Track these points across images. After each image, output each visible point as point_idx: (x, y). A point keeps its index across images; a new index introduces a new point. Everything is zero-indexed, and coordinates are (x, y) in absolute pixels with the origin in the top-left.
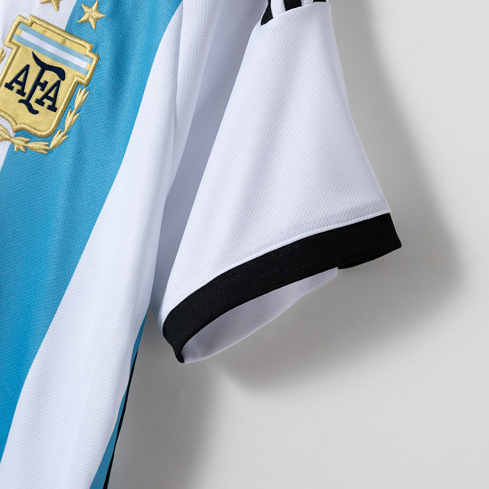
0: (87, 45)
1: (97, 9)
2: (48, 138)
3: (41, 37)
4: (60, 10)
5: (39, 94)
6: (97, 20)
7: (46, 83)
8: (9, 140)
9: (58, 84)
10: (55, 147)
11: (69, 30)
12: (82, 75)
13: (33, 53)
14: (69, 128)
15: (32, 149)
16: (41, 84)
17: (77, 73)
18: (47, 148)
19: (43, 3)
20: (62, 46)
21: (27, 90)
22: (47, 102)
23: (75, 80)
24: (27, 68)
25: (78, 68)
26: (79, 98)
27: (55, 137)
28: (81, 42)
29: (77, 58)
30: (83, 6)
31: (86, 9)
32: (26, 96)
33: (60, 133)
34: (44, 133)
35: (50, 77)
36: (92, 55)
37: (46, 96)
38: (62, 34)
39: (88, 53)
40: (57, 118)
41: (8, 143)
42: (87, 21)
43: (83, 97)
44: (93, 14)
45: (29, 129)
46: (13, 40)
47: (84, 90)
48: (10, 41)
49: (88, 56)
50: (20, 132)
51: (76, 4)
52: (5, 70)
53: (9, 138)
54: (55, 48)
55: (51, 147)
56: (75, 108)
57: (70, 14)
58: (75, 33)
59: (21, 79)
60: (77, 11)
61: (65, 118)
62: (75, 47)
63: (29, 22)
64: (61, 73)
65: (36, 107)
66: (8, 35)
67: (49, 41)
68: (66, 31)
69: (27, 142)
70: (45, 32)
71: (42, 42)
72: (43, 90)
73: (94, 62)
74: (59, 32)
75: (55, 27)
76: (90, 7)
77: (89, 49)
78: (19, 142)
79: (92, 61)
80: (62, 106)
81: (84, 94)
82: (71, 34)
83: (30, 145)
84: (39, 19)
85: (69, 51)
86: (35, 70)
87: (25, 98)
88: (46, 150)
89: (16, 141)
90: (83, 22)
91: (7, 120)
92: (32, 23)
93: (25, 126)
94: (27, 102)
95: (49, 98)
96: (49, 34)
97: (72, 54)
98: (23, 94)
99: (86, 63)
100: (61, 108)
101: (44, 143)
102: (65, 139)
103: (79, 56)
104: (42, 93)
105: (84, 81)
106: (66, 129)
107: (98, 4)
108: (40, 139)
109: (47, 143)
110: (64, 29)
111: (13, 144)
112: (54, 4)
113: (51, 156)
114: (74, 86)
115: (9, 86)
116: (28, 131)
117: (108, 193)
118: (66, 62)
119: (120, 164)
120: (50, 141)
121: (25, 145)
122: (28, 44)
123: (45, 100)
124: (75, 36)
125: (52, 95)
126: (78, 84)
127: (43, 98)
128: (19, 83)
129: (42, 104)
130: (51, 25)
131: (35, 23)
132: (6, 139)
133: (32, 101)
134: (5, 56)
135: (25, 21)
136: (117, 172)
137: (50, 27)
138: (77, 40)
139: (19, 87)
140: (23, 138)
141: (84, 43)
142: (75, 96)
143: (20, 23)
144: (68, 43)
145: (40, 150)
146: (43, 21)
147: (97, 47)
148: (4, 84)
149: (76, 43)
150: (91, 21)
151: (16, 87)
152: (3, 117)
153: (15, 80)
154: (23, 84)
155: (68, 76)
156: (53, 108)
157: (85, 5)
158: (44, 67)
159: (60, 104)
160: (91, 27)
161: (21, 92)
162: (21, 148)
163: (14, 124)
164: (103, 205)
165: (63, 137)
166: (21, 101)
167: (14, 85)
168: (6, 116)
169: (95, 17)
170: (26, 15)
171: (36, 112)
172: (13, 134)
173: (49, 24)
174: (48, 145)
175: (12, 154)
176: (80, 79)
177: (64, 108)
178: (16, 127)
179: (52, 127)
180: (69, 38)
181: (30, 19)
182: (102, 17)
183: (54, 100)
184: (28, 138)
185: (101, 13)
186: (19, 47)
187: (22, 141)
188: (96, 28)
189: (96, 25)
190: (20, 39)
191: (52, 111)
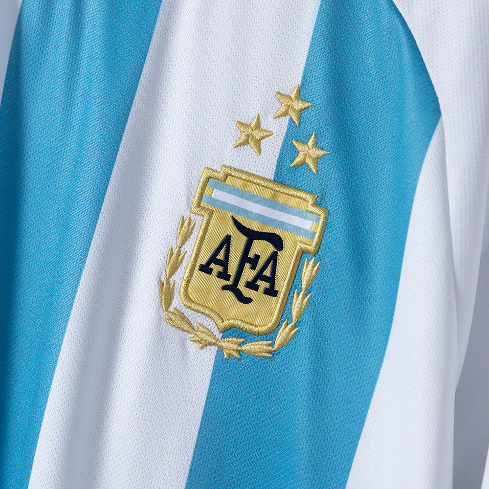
0: (309, 198)
1: (316, 145)
2: (270, 335)
3: (241, 193)
4: (263, 150)
5: (249, 274)
6: (317, 160)
7: (257, 257)
8: (215, 344)
9: (274, 258)
10: (281, 346)
11: (280, 179)
12: (307, 240)
13: (233, 218)
14: (299, 317)
15: (249, 353)
16: (250, 261)
17: (300, 238)
18: (270, 348)
19: (237, 146)
20: (272, 203)
21: (232, 270)
22: (263, 285)
23: (298, 248)
24: (227, 240)
25: (299, 230)
26: (307, 272)
27: (280, 332)
28: (299, 194)
29: (297, 217)
30: (294, 143)
31: (298, 146)
32: (232, 279)
33: (287, 325)
34: (264, 329)
36: (317, 211)
37: (260, 276)
38: (271, 185)
39: (310, 208)
40: (279, 305)
41: (214, 349)
42: (303, 163)
43: (312, 270)
44: (311, 152)
45: (242, 325)
46: (202, 204)
47: (312, 261)
48: (199, 205)
49: (311, 212)
50: (229, 331)
51: (285, 141)
52: (196, 247)
53: (214, 341)
54: (262, 207)
55: (276, 346)
56: (304, 287)
57: (277, 157)
58: (288, 182)
59: (221, 256)
60: (288, 151)
61: (291, 304)
62: (292, 202)
63: (221, 175)
64: (276, 241)
65: (247, 293)
66: (194, 197)
67: (253, 198)
68: (275, 181)
69: (240, 345)
70: (245, 186)
71: (244, 200)
72: (253, 268)
73: (321, 221)
74: (265, 184)
75: (259, 177)
76: (305, 142)
77: (311, 202)
78: (230, 345)
79: (318, 219)
80: (285, 287)
81: (314, 267)
82: (282, 183)
83: (246, 347)
84: (235, 170)
85: (283, 208)
86: (239, 242)
87: (230, 283)
88: (269, 352)
89: (224, 345)
90: (297, 166)
91: (209, 316)
92: (227, 176)
93: (235, 322)
94: (233, 288)
95: (265, 279)
96: (251, 188)
97: (287, 212)
98: (227, 278)
99: (310, 222)
100: (283, 290)
101: (265, 342)
102: (295, 333)
103: (300, 214)
104: (253, 273)
105: (311, 248)
106: (294, 319)
107: (316, 138)
108: (259, 337)
109: (270, 342)
110: (272, 179)
111: (221, 349)
112: (253, 146)
113: (278, 359)
114: (297, 256)
115: (205, 269)
116: (239, 328)
117: (369, 404)
118: (282, 225)
119: (382, 360)
120: (273, 339)
121: (239, 348)
122: (224, 205)
123: (259, 282)
124: (290, 187)
125: (267, 273)
126: (303, 253)
127: (256, 279)
128: (218, 262)
129: (256, 288)
130: (253, 175)
131: (231, 175)
132: (211, 344)
133: (241, 286)
134: (193, 227)
135: (216, 175)
136: (378, 373)
137: (252, 179)
138: (292, 192)
139: (220, 269)
140: (234, 339)
141: (304, 195)
142: (301, 270)
143: (209, 178)
144: (281, 198)
145: (260, 352)
146: (241, 171)
147: (322, 198)
148: (197, 267)
149: (291, 195)
150: (308, 161)
151: (216, 268)
152: (203, 313)
153: (213, 259)
154: (225, 263)
155: (287, 244)
156: (271, 292)
157: (297, 141)
158: (251, 236)
159: (282, 285)
160: (311, 170)
161: (224, 275)
162: (234, 353)
163: (219, 321)
164: (364, 421)
165: (291, 330)
166: (225, 288)
167: (212, 266)
168: (207, 311)
169: (314, 156)
170: (216, 166)
171: (248, 301)
172: (219, 336)
173: (250, 174)
174: (272, 345)
175: (222, 364)
176: (304, 246)
177: (286, 289)
178: (222, 325)
179: (274, 318)
180: (281, 189)
181: (222, 172)
182: (324, 155)
183: (272, 280)
184: (241, 338)
185: (322, 149)
186: (211, 213)
187: (234, 343)
188: (317, 172)
189: (317, 166)
190: (213, 201)
191: (271, 295)
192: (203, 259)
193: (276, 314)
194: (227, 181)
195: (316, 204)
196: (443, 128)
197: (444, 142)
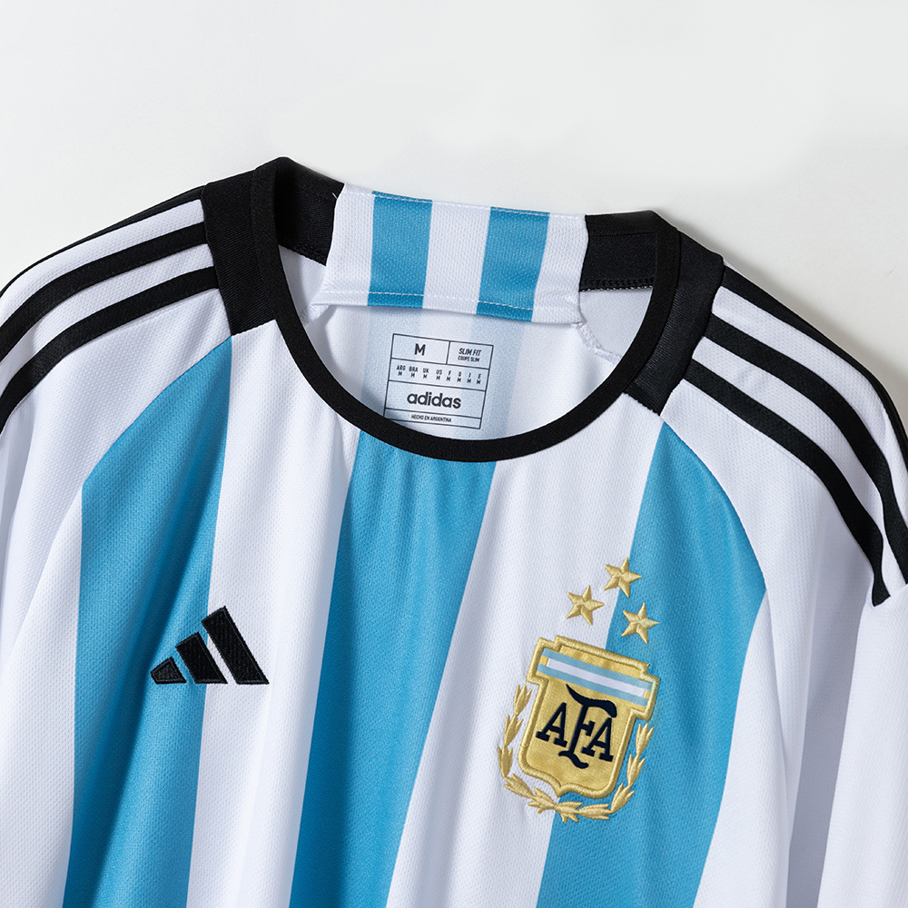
0: (641, 666)
1: (646, 615)
2: (606, 798)
3: (575, 662)
4: (594, 621)
5: (584, 740)
6: (647, 630)
7: (592, 724)
8: (553, 808)
9: (608, 724)
10: (617, 809)
11: (611, 648)
12: (640, 707)
13: (567, 686)
14: (634, 780)
15: (586, 816)
16: (585, 727)
17: (632, 704)
18: (607, 811)
19: (570, 617)
20: (605, 671)
21: (568, 737)
22: (598, 750)
23: (631, 714)
24: (563, 708)
25: (632, 698)
26: (640, 738)
27: (616, 795)
28: (631, 662)
29: (629, 685)
30: (625, 614)
31: (629, 616)
32: (568, 745)
33: (623, 788)
35: (596, 716)
36: (648, 679)
37: (595, 742)
38: (603, 655)
39: (642, 676)
40: (614, 769)
41: (552, 813)
42: (634, 632)
43: (646, 735)
44: (641, 622)
45: (579, 789)
46: (538, 673)
47: (646, 726)
48: (534, 674)
49: (643, 680)
50: (567, 796)
51: (615, 611)
52: (532, 715)
53: (552, 805)
54: (596, 676)
55: (612, 809)
56: (638, 752)
57: (609, 627)
58: (620, 651)
59: (557, 723)
60: (619, 621)
61: (626, 768)
62: (625, 670)
63: (555, 645)
64: (611, 708)
65: (584, 758)
66: (529, 667)
67: (587, 667)
68: (607, 650)
69: (577, 808)
70: (579, 655)
71: (578, 669)
72: (589, 734)
73: (654, 686)
74: (598, 653)
75: (592, 647)
76: (635, 613)
77: (643, 670)
78: (568, 809)
79: (650, 687)
80: (619, 752)
81: (647, 732)
82: (614, 652)
83: (583, 811)
84: (568, 640)
85: (616, 676)
86: (574, 709)
87: (566, 749)
88: (606, 815)
89: (562, 809)
90: (628, 635)
91: (547, 782)
92: (561, 645)
93: (573, 787)
94: (570, 754)
95: (600, 744)
96: (585, 657)
98: (564, 744)
99: (642, 689)
100: (618, 755)
101: (601, 806)
102: (631, 796)
103: (633, 681)
104: (590, 739)
105: (644, 714)
106: (629, 782)
107: (645, 608)
108: (596, 801)
109: (606, 805)
110: (604, 648)
111: (558, 813)
112: (585, 616)
113: (615, 821)
114: (631, 722)
115: (542, 736)
116: (577, 793)
117: (704, 862)
118: (615, 692)
119: (716, 821)
120: (610, 802)
121: (576, 812)
122: (559, 674)
123: (594, 748)
124: (621, 655)
125: (602, 738)
126: (636, 719)
127: (591, 745)
128: (555, 729)
129: (592, 754)
130: (586, 645)
131: (565, 645)
132: (549, 808)
133: (577, 752)
134: (529, 696)
135: (550, 644)
136: (713, 832)
137: (584, 648)
138: (624, 660)
139: (557, 735)
140: (572, 803)
141: (636, 664)
142: (635, 735)
143: (543, 648)
144: (614, 667)
145: (597, 815)
146: (574, 641)
147: (654, 667)
148: (534, 735)
149: (624, 664)
150: (639, 631)
151: (553, 735)
152: (542, 779)
153: (550, 726)
154: (561, 730)
155: (621, 711)
156: (607, 757)
157: (628, 612)
158: (586, 703)
159: (617, 750)
160: (642, 640)
161: (560, 742)
162: (571, 817)
163: (556, 786)
164: (700, 879)
165: (627, 793)
166: (562, 754)
167: (549, 733)
168: (545, 777)
169: (644, 626)
170: (550, 637)
171: (585, 766)
172: (557, 800)
173: (583, 644)
174: (608, 808)
175: (560, 827)
176: (638, 712)
177: (621, 754)
178: (560, 790)
179: (610, 782)
180: (613, 658)
181: (556, 642)
182: (654, 625)
183: (607, 745)
184: (578, 801)
185: (652, 619)
186: (547, 682)
187: (571, 806)
188: (648, 641)
189: (647, 635)
190: (547, 670)
191: (606, 760)
192: (540, 726)
193: (612, 777)
194: (561, 651)
195: (647, 672)
196: (768, 602)
197: (769, 615)
